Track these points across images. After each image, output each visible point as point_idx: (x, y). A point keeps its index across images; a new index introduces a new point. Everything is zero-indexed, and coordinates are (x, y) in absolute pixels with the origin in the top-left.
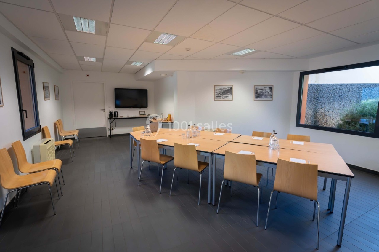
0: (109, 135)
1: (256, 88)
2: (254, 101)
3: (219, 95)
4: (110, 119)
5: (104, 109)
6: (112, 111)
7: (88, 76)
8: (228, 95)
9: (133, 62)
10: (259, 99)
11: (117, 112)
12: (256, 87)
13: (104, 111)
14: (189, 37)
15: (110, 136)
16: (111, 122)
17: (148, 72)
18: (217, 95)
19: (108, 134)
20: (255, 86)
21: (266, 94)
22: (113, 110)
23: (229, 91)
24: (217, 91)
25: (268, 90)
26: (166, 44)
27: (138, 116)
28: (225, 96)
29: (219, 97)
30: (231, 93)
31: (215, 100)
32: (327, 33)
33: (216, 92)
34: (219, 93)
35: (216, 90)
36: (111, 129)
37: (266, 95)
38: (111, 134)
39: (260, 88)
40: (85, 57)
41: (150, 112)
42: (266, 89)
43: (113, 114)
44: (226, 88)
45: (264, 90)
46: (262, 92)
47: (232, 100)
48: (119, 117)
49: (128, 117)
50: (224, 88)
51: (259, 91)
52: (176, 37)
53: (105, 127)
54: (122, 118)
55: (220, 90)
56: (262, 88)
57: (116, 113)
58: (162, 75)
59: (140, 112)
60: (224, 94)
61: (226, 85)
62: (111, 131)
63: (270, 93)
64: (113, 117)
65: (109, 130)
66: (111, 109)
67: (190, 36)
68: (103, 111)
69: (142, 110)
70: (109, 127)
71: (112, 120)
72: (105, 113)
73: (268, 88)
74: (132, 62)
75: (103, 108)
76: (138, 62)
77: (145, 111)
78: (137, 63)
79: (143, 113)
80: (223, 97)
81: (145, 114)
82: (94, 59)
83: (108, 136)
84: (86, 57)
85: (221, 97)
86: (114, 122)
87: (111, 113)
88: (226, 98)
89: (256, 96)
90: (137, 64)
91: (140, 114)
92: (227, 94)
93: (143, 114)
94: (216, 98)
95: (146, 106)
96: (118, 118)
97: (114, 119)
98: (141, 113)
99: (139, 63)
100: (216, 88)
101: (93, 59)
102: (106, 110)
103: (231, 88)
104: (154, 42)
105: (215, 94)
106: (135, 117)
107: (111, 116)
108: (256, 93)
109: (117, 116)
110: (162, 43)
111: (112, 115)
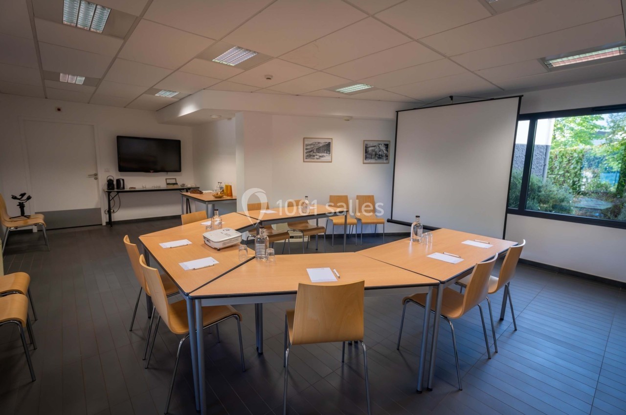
0: (107, 223)
1: (366, 145)
2: (364, 163)
3: (311, 153)
4: (109, 193)
5: (96, 175)
6: (112, 178)
7: (59, 110)
8: (325, 154)
9: (160, 90)
10: (369, 161)
11: (123, 180)
12: (366, 142)
13: (96, 179)
14: (277, 58)
15: (110, 223)
16: (111, 198)
17: (188, 110)
18: (308, 154)
19: (105, 219)
20: (364, 141)
21: (380, 153)
22: (115, 175)
23: (327, 148)
24: (308, 147)
25: (383, 148)
26: (233, 65)
27: (163, 186)
28: (321, 155)
29: (311, 156)
30: (330, 151)
31: (304, 161)
32: (472, 72)
33: (306, 149)
34: (310, 150)
35: (307, 145)
36: (112, 211)
37: (379, 155)
38: (112, 220)
39: (371, 144)
40: (61, 74)
41: (185, 179)
42: (380, 146)
43: (115, 183)
44: (323, 142)
45: (378, 147)
46: (375, 150)
47: (331, 162)
48: (127, 188)
49: (145, 189)
50: (319, 143)
51: (370, 149)
52: (255, 54)
53: (99, 207)
54: (133, 191)
55: (312, 146)
56: (374, 145)
57: (122, 182)
58: (214, 117)
59: (166, 179)
60: (318, 153)
61: (323, 137)
62: (112, 215)
63: (385, 152)
64: (114, 188)
65: (107, 212)
66: (108, 174)
67: (279, 57)
68: (93, 179)
69: (171, 177)
70: (107, 208)
71: (113, 194)
72: (98, 182)
73: (383, 145)
74: (158, 91)
75: (94, 172)
76: (170, 91)
77: (176, 179)
78: (168, 93)
79: (173, 181)
80: (318, 157)
81: (176, 184)
82: (80, 80)
83: (104, 224)
84: (65, 73)
85: (314, 156)
86: (116, 199)
87: (110, 183)
88: (322, 159)
89: (366, 156)
90: (166, 95)
91: (168, 184)
92: (323, 152)
93: (174, 184)
94: (306, 158)
95: (179, 170)
96: (125, 190)
97: (118, 192)
98: (169, 181)
99: (171, 93)
100: (306, 142)
101: (79, 78)
102: (99, 176)
103: (330, 143)
104: (213, 60)
105: (305, 151)
106: (157, 189)
107: (110, 187)
108: (366, 152)
109: (124, 188)
110: (226, 63)
111: (114, 185)
